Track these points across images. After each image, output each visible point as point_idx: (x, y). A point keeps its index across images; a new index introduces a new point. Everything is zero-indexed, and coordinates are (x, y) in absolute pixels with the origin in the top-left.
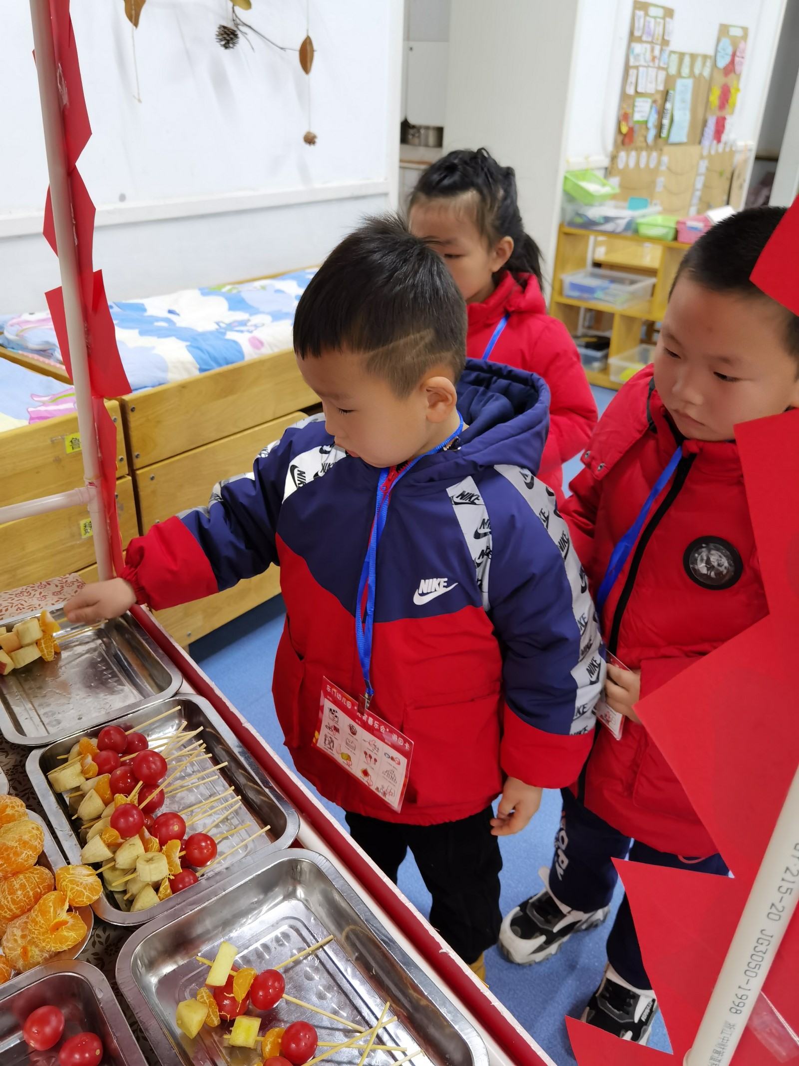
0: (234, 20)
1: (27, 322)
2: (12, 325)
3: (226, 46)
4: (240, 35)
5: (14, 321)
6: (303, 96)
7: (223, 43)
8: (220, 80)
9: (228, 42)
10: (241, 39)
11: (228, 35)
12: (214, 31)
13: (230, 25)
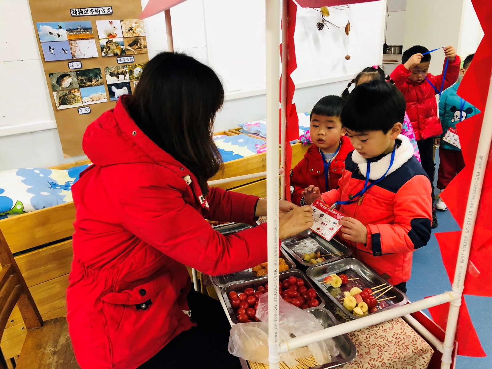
0: (322, 20)
1: (250, 125)
2: (246, 126)
3: (320, 29)
4: (325, 25)
5: (246, 124)
6: (346, 43)
7: (319, 28)
8: (316, 40)
9: (321, 28)
10: (325, 27)
11: (321, 26)
12: (316, 24)
13: (321, 22)
